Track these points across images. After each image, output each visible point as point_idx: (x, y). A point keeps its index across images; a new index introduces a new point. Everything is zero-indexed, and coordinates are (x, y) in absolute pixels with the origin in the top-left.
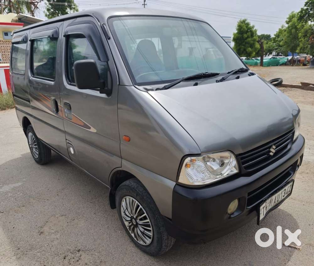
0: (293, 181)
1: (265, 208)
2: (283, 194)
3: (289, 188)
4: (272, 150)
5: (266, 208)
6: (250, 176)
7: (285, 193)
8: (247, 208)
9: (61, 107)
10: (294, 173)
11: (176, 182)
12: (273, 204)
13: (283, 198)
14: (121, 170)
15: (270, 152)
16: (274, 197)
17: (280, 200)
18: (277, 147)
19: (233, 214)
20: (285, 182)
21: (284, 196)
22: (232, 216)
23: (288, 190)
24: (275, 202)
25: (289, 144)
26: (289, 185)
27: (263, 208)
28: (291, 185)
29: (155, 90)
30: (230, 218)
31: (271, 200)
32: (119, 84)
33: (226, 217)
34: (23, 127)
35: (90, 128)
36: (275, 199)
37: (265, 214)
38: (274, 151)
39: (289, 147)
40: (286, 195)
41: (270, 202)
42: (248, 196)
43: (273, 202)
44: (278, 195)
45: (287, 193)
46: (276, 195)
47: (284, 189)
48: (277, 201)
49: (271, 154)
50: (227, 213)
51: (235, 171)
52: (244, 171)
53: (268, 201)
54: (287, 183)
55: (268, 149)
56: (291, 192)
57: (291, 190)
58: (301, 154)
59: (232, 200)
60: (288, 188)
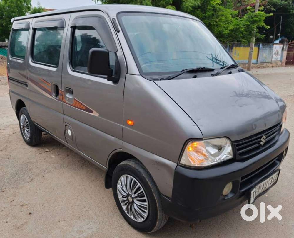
0: (279, 170)
1: (254, 193)
2: (270, 182)
3: (276, 176)
4: (262, 139)
5: (256, 193)
6: (243, 162)
7: (271, 181)
8: (239, 192)
9: (62, 91)
10: (280, 164)
11: (177, 163)
12: (261, 190)
13: (270, 185)
14: (121, 151)
15: (261, 141)
16: (262, 184)
17: (267, 187)
18: (267, 138)
19: (227, 196)
20: (273, 171)
21: (270, 184)
22: (226, 198)
23: (275, 179)
24: (263, 188)
25: (277, 136)
26: (276, 174)
27: (253, 193)
28: (277, 174)
29: (159, 79)
30: (224, 199)
31: (260, 186)
32: (127, 73)
33: (221, 198)
34: (16, 109)
35: (92, 112)
36: (263, 186)
37: (254, 198)
38: (264, 141)
39: (276, 139)
40: (272, 183)
41: (259, 188)
42: (241, 180)
43: (261, 188)
44: (266, 182)
45: (273, 181)
46: (264, 182)
47: (271, 177)
48: (265, 188)
49: (262, 143)
50: (222, 195)
51: (231, 157)
52: (238, 157)
53: (257, 187)
54: (274, 172)
55: (260, 139)
56: (277, 181)
57: (276, 179)
58: (286, 147)
59: (227, 183)
60: (274, 176)
